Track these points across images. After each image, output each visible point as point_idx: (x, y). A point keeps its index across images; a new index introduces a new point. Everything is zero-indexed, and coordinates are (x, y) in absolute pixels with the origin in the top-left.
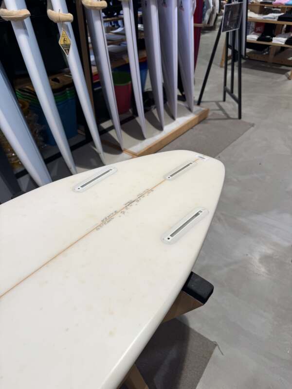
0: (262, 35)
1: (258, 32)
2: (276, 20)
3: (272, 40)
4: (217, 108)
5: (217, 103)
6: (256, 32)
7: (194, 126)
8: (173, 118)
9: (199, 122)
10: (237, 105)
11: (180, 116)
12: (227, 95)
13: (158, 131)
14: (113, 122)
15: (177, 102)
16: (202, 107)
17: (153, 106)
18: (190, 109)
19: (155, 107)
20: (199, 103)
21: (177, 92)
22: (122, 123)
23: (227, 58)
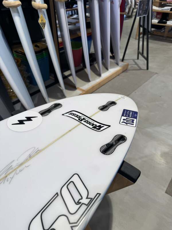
0: (160, 20)
1: (158, 18)
2: (169, 10)
3: (166, 23)
4: (134, 63)
5: (134, 60)
6: (157, 18)
7: (120, 74)
8: (107, 69)
9: (123, 72)
10: (146, 62)
11: (111, 68)
12: (140, 56)
13: (98, 77)
14: (71, 72)
15: (109, 60)
16: (125, 63)
17: (95, 62)
18: (117, 64)
19: (96, 63)
20: (123, 60)
21: (109, 54)
22: (77, 72)
23: (140, 34)
